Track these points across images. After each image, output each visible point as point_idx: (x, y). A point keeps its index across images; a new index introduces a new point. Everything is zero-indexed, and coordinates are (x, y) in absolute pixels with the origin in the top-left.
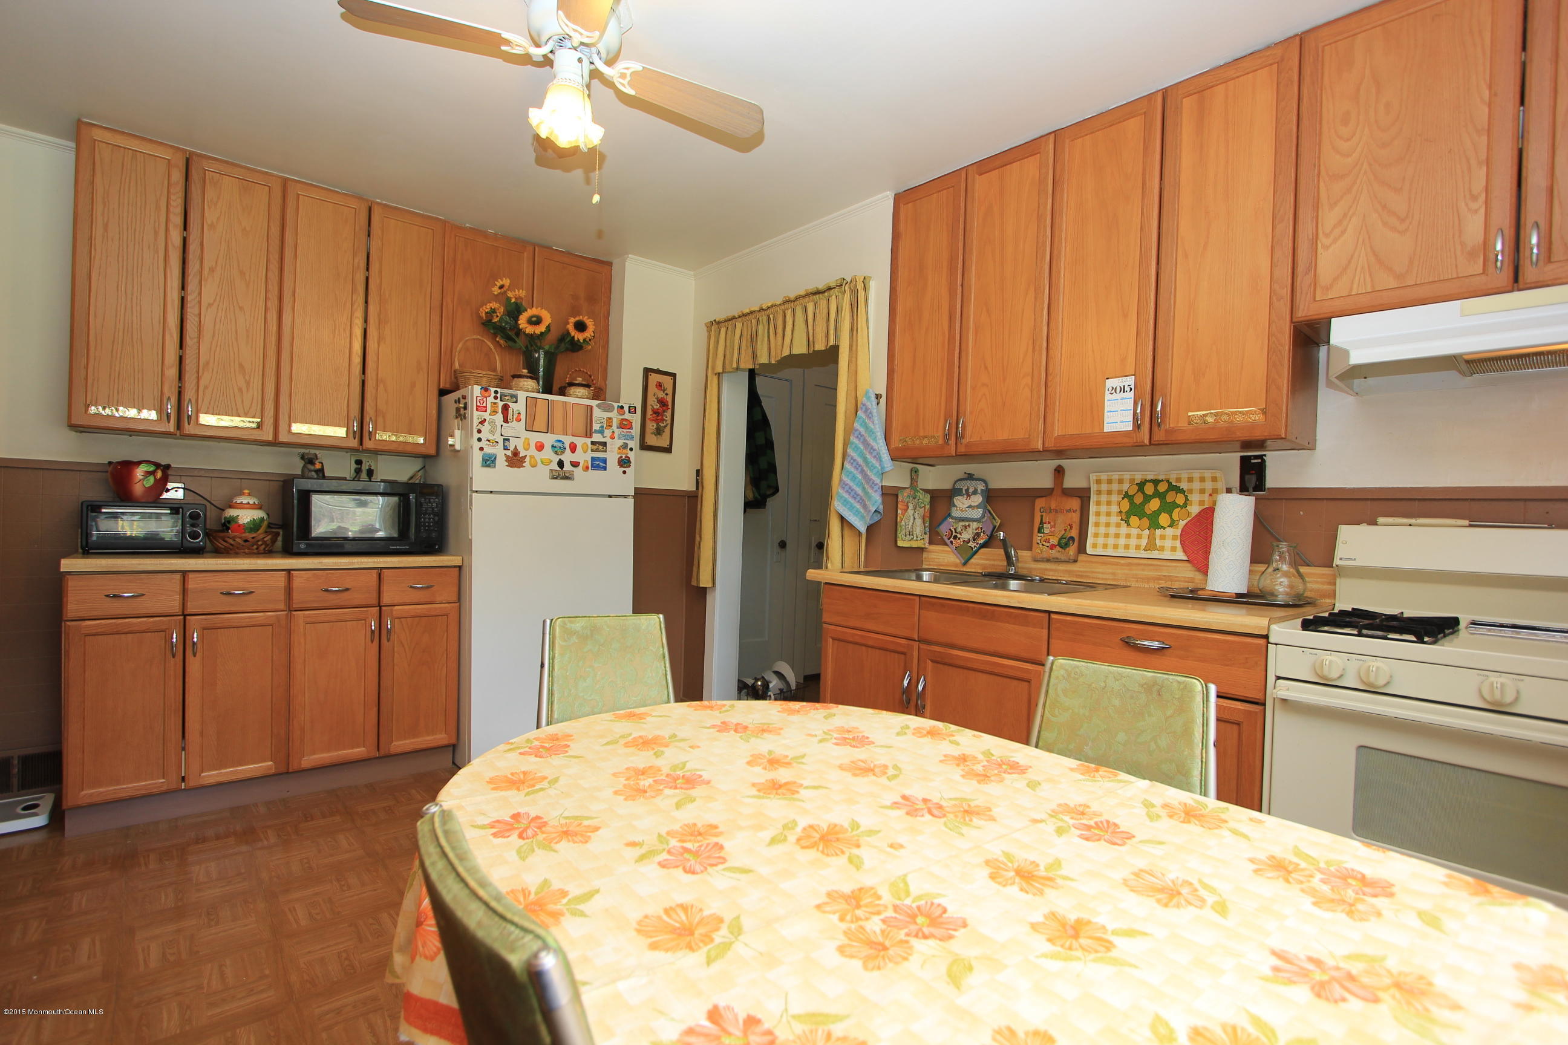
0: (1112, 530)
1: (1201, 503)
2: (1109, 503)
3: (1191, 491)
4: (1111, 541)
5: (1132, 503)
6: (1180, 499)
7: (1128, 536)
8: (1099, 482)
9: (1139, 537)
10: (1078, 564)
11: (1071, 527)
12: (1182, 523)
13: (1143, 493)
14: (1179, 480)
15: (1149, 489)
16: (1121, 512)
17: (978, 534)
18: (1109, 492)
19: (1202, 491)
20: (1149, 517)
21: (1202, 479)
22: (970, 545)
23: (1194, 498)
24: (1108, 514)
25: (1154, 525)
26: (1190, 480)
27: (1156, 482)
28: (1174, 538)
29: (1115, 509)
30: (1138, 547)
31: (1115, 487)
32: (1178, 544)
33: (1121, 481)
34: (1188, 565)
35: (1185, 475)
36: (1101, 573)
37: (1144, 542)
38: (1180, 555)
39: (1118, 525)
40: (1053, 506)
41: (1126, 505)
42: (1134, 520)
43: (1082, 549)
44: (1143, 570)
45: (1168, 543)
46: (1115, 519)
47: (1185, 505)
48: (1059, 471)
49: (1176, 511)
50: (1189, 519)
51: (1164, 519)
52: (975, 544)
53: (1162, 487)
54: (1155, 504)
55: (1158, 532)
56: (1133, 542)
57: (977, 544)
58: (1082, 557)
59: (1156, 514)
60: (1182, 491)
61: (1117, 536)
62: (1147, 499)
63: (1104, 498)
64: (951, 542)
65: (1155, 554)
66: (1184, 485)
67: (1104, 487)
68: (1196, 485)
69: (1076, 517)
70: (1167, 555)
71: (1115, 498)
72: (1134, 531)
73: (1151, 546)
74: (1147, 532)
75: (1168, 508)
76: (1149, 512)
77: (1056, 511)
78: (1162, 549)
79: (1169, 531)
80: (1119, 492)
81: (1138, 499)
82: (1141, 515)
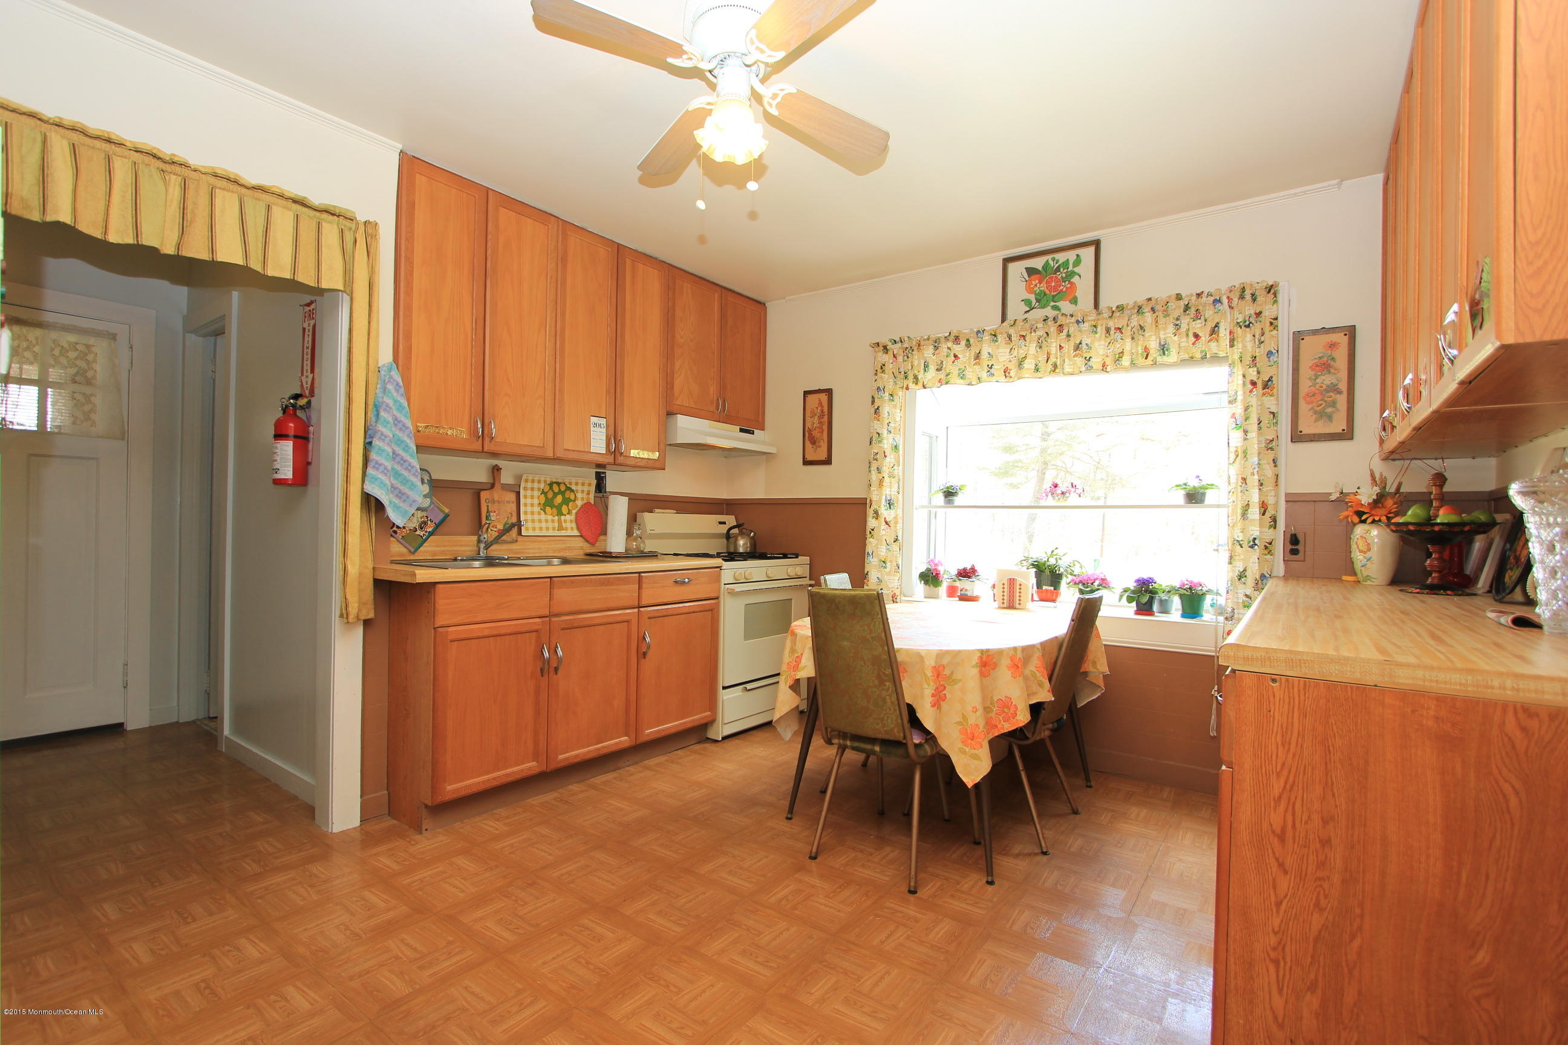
0: (536, 517)
1: (583, 499)
2: (532, 497)
3: (577, 491)
4: (537, 525)
5: (546, 498)
6: (572, 497)
7: (547, 521)
8: (526, 481)
9: (553, 521)
10: (518, 543)
11: (512, 515)
12: (574, 512)
13: (553, 491)
14: (570, 483)
15: (556, 488)
16: (540, 504)
17: (425, 523)
18: (532, 489)
19: (583, 492)
20: (557, 507)
21: (583, 484)
22: (418, 532)
23: (579, 495)
24: (532, 505)
25: (560, 514)
26: (577, 484)
27: (558, 484)
28: (571, 521)
29: (536, 501)
30: (554, 529)
31: (536, 485)
32: (574, 525)
33: (539, 482)
34: (581, 539)
35: (574, 481)
36: (532, 549)
37: (556, 525)
38: (576, 533)
39: (539, 513)
40: (496, 498)
41: (543, 499)
42: (548, 509)
43: (520, 533)
44: (557, 544)
45: (568, 525)
46: (537, 509)
47: (575, 501)
48: (496, 470)
49: (571, 503)
50: (577, 509)
51: (564, 509)
52: (424, 532)
53: (563, 488)
54: (559, 499)
55: (563, 517)
56: (550, 525)
57: (426, 532)
58: (520, 538)
59: (560, 505)
60: (572, 491)
61: (540, 521)
62: (555, 495)
63: (529, 493)
64: (395, 532)
65: (563, 533)
66: (574, 487)
67: (529, 485)
68: (580, 488)
69: (514, 506)
70: (569, 533)
71: (536, 493)
72: (550, 517)
73: (560, 528)
74: (556, 518)
75: (566, 501)
76: (556, 504)
77: (499, 502)
78: (566, 529)
79: (568, 517)
80: (539, 489)
81: (550, 495)
82: (552, 506)
